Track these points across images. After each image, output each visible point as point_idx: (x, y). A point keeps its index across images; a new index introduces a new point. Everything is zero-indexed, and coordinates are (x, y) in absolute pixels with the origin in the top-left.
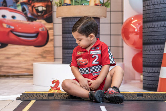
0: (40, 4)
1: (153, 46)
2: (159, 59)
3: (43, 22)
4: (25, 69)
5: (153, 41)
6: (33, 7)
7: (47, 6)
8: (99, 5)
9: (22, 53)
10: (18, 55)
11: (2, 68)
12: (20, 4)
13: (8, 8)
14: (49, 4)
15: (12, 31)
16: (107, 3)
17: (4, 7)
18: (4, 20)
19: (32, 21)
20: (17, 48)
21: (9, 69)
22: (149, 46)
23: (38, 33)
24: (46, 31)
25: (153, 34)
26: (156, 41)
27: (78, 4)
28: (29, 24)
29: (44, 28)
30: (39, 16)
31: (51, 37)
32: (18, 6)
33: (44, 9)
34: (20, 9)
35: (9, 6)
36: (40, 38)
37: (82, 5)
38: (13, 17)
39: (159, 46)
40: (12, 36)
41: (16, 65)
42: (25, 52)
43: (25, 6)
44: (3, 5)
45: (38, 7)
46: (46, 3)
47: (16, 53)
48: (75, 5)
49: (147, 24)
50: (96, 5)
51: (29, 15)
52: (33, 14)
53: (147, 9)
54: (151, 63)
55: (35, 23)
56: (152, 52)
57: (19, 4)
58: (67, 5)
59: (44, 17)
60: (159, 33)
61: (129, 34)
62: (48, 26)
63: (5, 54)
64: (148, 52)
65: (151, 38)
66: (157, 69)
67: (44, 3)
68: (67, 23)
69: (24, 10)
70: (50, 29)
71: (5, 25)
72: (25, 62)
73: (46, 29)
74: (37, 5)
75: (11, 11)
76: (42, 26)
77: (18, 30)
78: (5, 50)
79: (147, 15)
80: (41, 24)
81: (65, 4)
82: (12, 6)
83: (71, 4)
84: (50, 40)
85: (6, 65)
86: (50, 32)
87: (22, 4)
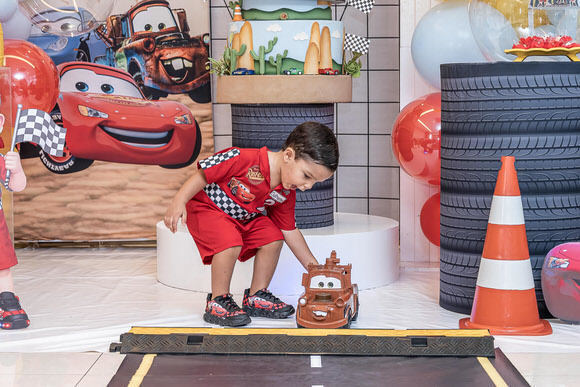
0: (178, 52)
1: (466, 198)
2: (477, 232)
3: (186, 100)
4: (140, 226)
5: (466, 185)
6: (157, 60)
7: (195, 58)
8: (331, 72)
9: (130, 185)
10: (120, 188)
11: (79, 224)
12: (123, 53)
13: (92, 63)
14: (202, 51)
15: (102, 125)
16: (353, 65)
17: (81, 62)
18: (81, 97)
19: (156, 98)
20: (116, 171)
21: (96, 225)
22: (454, 197)
23: (171, 131)
24: (194, 125)
25: (464, 165)
26: (473, 185)
27: (273, 70)
28: (147, 104)
29: (187, 116)
30: (174, 83)
31: (206, 142)
32: (120, 57)
33: (189, 64)
34: (123, 65)
35: (96, 59)
36: (176, 145)
37: (285, 73)
38: (106, 88)
39: (480, 199)
40: (103, 139)
41: (114, 217)
42: (138, 180)
43: (136, 59)
44: (78, 56)
45: (171, 60)
46: (193, 50)
47: (115, 182)
48: (265, 74)
49: (451, 139)
50: (322, 72)
51: (148, 82)
52: (157, 81)
53: (450, 100)
54: (461, 242)
55: (162, 102)
56: (462, 213)
57: (120, 52)
58: (245, 72)
59: (187, 86)
60: (479, 166)
61: (412, 146)
62: (199, 110)
63: (84, 187)
64: (452, 212)
65: (459, 175)
66: (473, 257)
67: (186, 50)
68: (244, 120)
69: (133, 68)
70: (205, 118)
71: (84, 110)
72: (138, 208)
73: (192, 118)
74: (168, 54)
75: (100, 71)
76: (181, 112)
77: (119, 124)
78: (87, 175)
79: (452, 114)
80: (179, 105)
81: (240, 69)
82: (104, 58)
83: (256, 71)
84: (202, 148)
85: (87, 216)
86: (204, 127)
87: (129, 52)
